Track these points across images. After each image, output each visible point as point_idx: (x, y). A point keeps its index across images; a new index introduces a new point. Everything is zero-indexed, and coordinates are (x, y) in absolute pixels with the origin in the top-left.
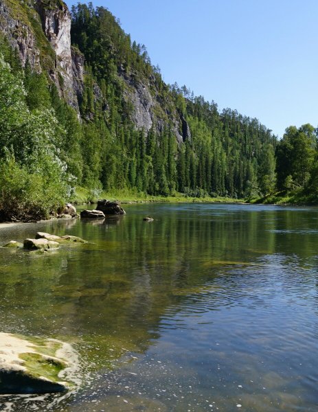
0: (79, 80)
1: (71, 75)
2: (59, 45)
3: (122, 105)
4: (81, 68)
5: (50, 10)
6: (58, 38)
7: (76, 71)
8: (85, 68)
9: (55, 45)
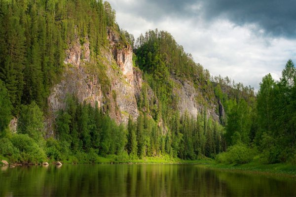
0: (138, 87)
1: (133, 86)
2: (125, 69)
3: (172, 98)
4: (140, 80)
5: (120, 49)
6: (124, 65)
7: (137, 82)
8: (144, 79)
9: (123, 69)
